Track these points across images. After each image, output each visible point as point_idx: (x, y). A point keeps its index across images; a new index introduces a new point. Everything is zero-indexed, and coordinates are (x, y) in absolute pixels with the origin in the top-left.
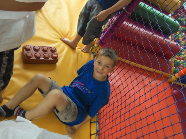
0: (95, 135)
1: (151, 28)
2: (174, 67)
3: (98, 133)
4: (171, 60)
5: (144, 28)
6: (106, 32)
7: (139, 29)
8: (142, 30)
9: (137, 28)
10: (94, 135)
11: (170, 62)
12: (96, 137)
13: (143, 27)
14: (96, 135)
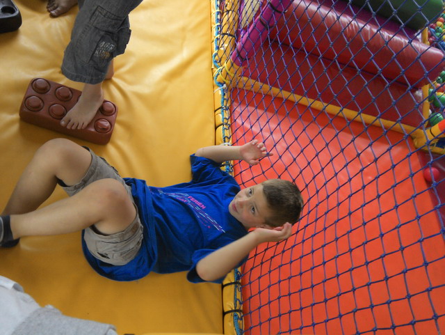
0: (233, 286)
1: (372, 14)
2: (430, 111)
3: (240, 281)
4: (422, 92)
5: (351, 15)
6: (250, 30)
7: (338, 18)
8: (345, 19)
9: (333, 15)
10: (230, 286)
11: (420, 97)
12: (235, 291)
13: (348, 13)
14: (236, 287)
